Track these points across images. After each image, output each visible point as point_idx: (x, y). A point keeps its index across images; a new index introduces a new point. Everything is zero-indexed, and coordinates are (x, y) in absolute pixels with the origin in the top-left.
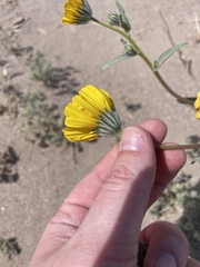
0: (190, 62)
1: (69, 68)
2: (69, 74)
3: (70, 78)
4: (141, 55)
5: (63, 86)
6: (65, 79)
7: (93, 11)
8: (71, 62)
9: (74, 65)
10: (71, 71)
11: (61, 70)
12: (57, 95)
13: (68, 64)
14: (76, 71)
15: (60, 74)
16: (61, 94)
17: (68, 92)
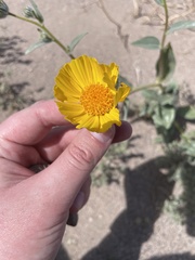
0: (127, 36)
1: (15, 37)
2: (15, 43)
3: (16, 47)
4: (56, 41)
5: (10, 55)
6: (11, 48)
7: (9, 7)
8: (17, 32)
9: (21, 34)
10: (17, 40)
11: (7, 40)
12: (3, 63)
13: (15, 34)
14: (22, 41)
15: (7, 43)
16: (7, 62)
17: (13, 61)
